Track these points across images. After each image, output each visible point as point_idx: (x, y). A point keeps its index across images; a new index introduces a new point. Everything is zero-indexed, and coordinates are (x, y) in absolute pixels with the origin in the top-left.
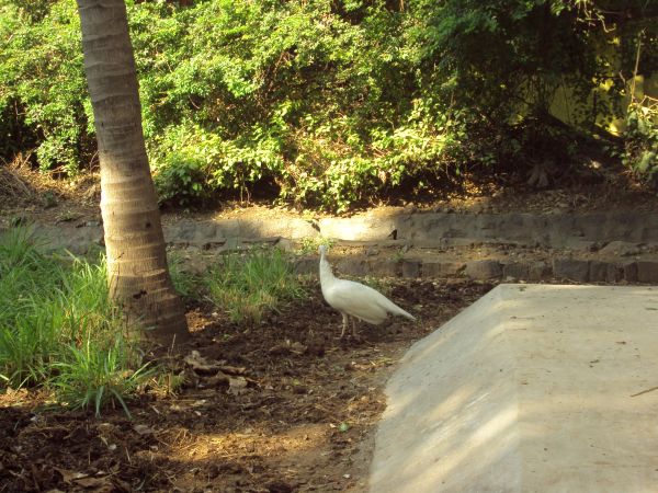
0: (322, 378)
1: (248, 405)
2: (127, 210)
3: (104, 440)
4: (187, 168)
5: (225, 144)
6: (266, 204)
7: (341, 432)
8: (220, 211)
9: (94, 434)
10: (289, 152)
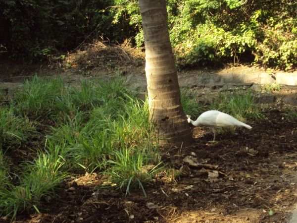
0: (264, 173)
1: (218, 190)
2: (159, 73)
3: (127, 212)
4: (206, 46)
5: (226, 34)
6: (248, 65)
7: (269, 216)
8: (223, 68)
9: (122, 209)
10: (260, 37)
